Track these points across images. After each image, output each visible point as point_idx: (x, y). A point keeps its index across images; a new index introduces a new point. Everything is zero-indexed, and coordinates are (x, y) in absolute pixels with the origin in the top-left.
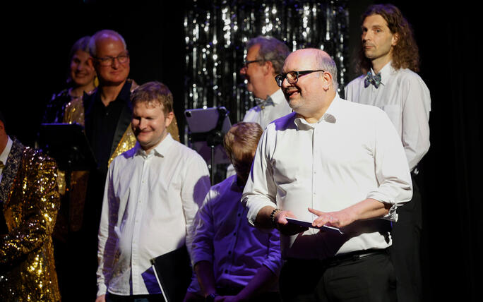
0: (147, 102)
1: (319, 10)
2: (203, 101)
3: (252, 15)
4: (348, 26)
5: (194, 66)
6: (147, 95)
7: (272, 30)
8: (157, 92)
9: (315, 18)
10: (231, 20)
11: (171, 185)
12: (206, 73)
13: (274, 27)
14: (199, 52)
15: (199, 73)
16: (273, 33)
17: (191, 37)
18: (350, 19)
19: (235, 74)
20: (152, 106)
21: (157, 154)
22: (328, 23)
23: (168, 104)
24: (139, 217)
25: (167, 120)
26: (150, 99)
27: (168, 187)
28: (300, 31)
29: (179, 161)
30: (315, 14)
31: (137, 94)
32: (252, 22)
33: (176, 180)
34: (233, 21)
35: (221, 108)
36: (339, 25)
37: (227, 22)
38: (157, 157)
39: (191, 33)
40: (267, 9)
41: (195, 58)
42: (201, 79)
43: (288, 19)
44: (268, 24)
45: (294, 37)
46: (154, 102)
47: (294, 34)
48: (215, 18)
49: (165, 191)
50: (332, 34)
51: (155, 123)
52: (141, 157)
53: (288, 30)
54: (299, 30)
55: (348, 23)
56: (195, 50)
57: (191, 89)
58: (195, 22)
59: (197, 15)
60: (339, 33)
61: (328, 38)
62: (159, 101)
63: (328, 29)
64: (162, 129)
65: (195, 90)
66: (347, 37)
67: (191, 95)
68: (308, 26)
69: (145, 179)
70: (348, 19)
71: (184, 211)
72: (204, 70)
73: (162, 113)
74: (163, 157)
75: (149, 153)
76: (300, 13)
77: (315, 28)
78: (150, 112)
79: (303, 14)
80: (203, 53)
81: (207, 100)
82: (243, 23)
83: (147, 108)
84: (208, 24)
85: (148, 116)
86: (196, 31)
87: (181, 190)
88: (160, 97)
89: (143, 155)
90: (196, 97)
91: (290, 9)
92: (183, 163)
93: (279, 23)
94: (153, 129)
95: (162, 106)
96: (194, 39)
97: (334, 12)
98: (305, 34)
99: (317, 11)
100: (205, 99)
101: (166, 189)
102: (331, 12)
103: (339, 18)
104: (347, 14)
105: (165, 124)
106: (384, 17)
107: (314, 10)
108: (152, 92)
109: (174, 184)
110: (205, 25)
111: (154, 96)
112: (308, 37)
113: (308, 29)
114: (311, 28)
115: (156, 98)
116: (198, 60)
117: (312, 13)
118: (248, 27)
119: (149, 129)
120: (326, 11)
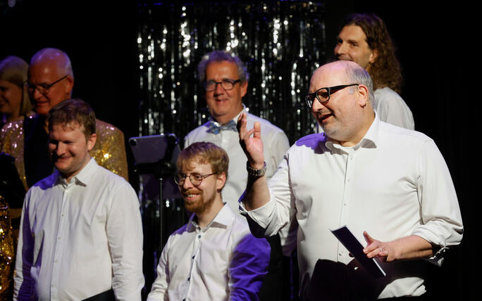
0: (64, 124)
1: (291, 23)
2: (159, 129)
3: (215, 29)
4: (324, 41)
5: (150, 88)
6: (65, 115)
7: (238, 46)
8: (77, 111)
9: (287, 32)
10: (191, 36)
11: (95, 217)
12: (163, 96)
13: (240, 43)
14: (155, 72)
15: (155, 96)
16: (239, 50)
17: (146, 54)
18: (326, 32)
19: (195, 97)
20: (71, 128)
21: (78, 183)
22: (302, 38)
23: (89, 125)
24: (58, 256)
25: (90, 142)
26: (68, 120)
27: (92, 220)
28: (270, 47)
29: (104, 189)
30: (286, 28)
31: (54, 114)
32: (215, 37)
33: (100, 212)
34: (193, 36)
35: (170, 135)
36: (314, 39)
37: (187, 37)
38: (79, 186)
39: (145, 49)
40: (232, 23)
41: (150, 79)
42: (158, 103)
43: (256, 33)
44: (234, 39)
45: (263, 54)
46: (73, 123)
47: (263, 50)
48: (173, 33)
49: (88, 226)
50: (306, 50)
51: (74, 148)
52: (60, 186)
53: (256, 46)
54: (268, 45)
55: (324, 37)
56: (150, 69)
57: (146, 115)
58: (149, 38)
59: (152, 30)
60: (315, 49)
61: (301, 55)
62: (79, 122)
63: (301, 45)
64: (83, 154)
65: (150, 116)
66: (324, 53)
67: (146, 121)
68: (279, 41)
69: (65, 211)
70: (324, 32)
71: (109, 248)
72: (161, 92)
73: (83, 135)
74: (85, 186)
75: (69, 182)
76: (270, 26)
77: (286, 44)
78: (69, 135)
79: (273, 27)
80: (159, 73)
81: (164, 127)
82: (205, 39)
83: (65, 131)
84: (164, 40)
85: (66, 139)
86: (151, 49)
87: (106, 223)
88: (80, 117)
89: (63, 183)
90: (152, 123)
91: (258, 22)
92: (109, 192)
93: (246, 38)
94: (73, 154)
95: (83, 128)
96: (149, 58)
97: (308, 25)
98: (275, 51)
99: (289, 24)
100: (162, 125)
101: (89, 222)
102: (304, 25)
103: (314, 31)
104: (324, 27)
105: (87, 148)
106: (364, 30)
107: (286, 23)
108: (71, 111)
109: (99, 217)
110: (162, 42)
111: (73, 117)
112: (278, 55)
113: (279, 45)
114: (282, 44)
115: (75, 118)
116: (153, 81)
117: (283, 26)
118: (211, 43)
119: (67, 154)
120: (299, 24)
